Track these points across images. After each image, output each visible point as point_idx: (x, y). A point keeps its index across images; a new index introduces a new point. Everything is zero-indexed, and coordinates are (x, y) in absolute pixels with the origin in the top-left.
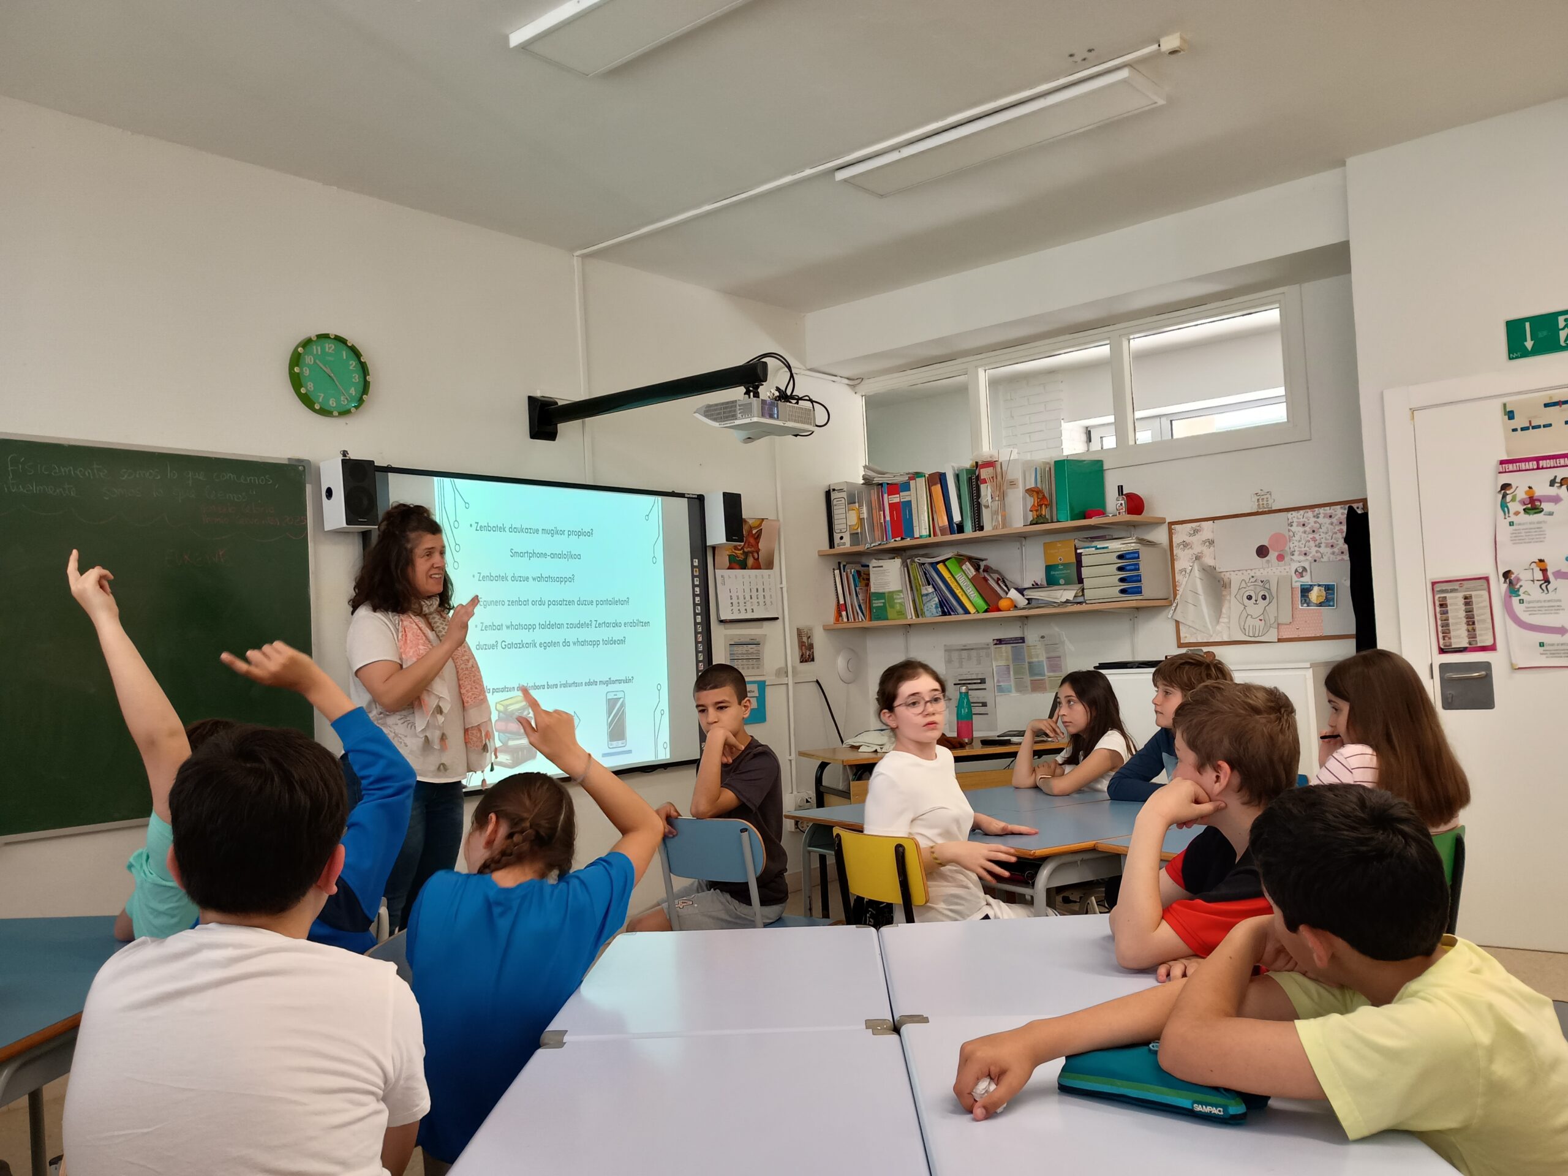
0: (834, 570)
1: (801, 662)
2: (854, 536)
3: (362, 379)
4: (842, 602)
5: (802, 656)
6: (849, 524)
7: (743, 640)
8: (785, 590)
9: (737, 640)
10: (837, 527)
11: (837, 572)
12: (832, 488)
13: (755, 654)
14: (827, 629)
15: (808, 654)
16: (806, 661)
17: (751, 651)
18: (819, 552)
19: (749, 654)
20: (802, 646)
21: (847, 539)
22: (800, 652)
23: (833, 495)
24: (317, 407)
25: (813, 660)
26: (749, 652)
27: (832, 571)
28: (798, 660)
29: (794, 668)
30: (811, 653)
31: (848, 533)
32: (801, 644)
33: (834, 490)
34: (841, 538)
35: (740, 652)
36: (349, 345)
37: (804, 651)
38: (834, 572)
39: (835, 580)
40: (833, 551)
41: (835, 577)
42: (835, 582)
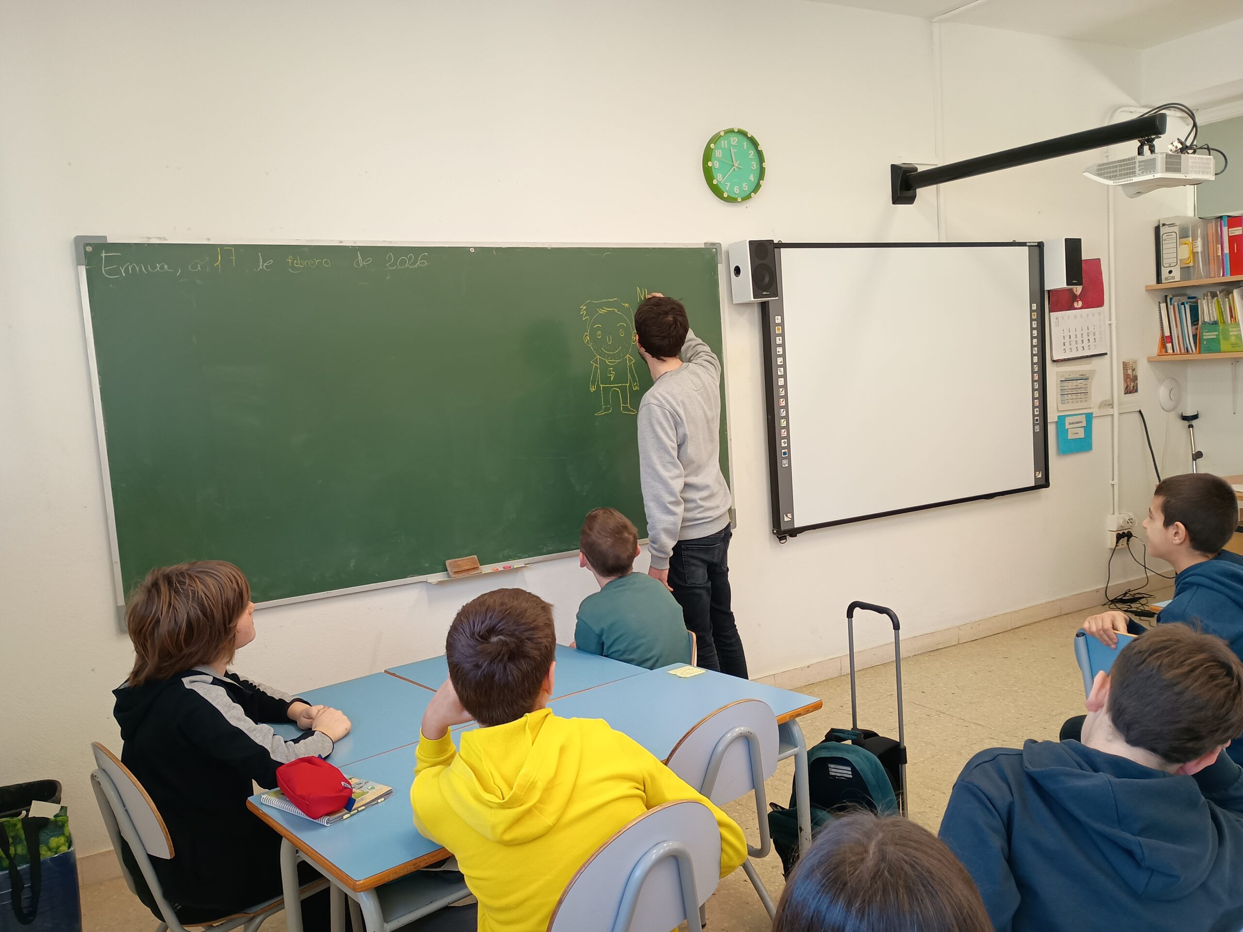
0: (1159, 303)
1: (1125, 394)
2: (1186, 271)
3: (759, 166)
4: (1167, 333)
5: (1127, 387)
6: (1179, 257)
7: (1072, 376)
8: (1114, 326)
9: (1067, 377)
10: (1166, 261)
11: (1163, 305)
12: (1161, 223)
13: (1083, 388)
14: (1151, 361)
15: (1132, 386)
16: (1130, 393)
17: (1080, 385)
18: (1146, 287)
19: (1078, 388)
20: (1127, 378)
21: (1177, 274)
22: (1124, 385)
23: (1163, 230)
24: (725, 195)
25: (1136, 391)
26: (1078, 387)
27: (1158, 304)
28: (1123, 392)
29: (1119, 399)
30: (1135, 385)
31: (1178, 267)
32: (1126, 377)
33: (1164, 225)
34: (1170, 272)
35: (1070, 387)
36: (749, 136)
37: (1128, 383)
38: (1159, 305)
39: (1160, 313)
40: (1160, 286)
41: (1160, 310)
42: (1161, 315)
